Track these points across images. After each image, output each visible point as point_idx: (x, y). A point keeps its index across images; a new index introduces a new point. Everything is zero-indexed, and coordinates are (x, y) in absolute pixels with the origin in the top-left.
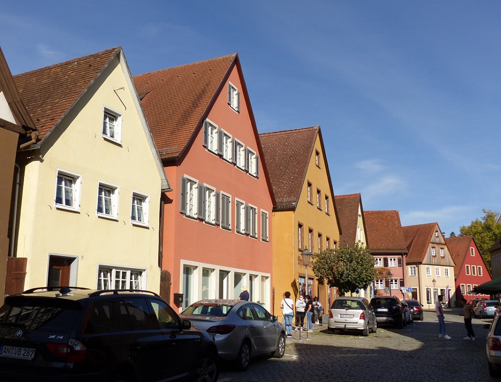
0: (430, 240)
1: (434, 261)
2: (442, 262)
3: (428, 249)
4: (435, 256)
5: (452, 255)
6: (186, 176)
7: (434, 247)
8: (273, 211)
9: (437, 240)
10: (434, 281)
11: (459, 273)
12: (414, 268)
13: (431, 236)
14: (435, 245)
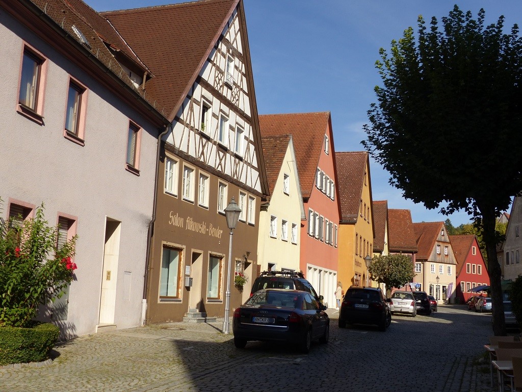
0: (436, 238)
1: (438, 259)
2: (446, 260)
3: (434, 247)
4: (440, 254)
5: (454, 253)
6: (310, 209)
7: (440, 246)
8: (340, 224)
9: (443, 239)
10: (437, 278)
11: (460, 271)
12: (420, 264)
13: (438, 235)
14: (440, 244)
